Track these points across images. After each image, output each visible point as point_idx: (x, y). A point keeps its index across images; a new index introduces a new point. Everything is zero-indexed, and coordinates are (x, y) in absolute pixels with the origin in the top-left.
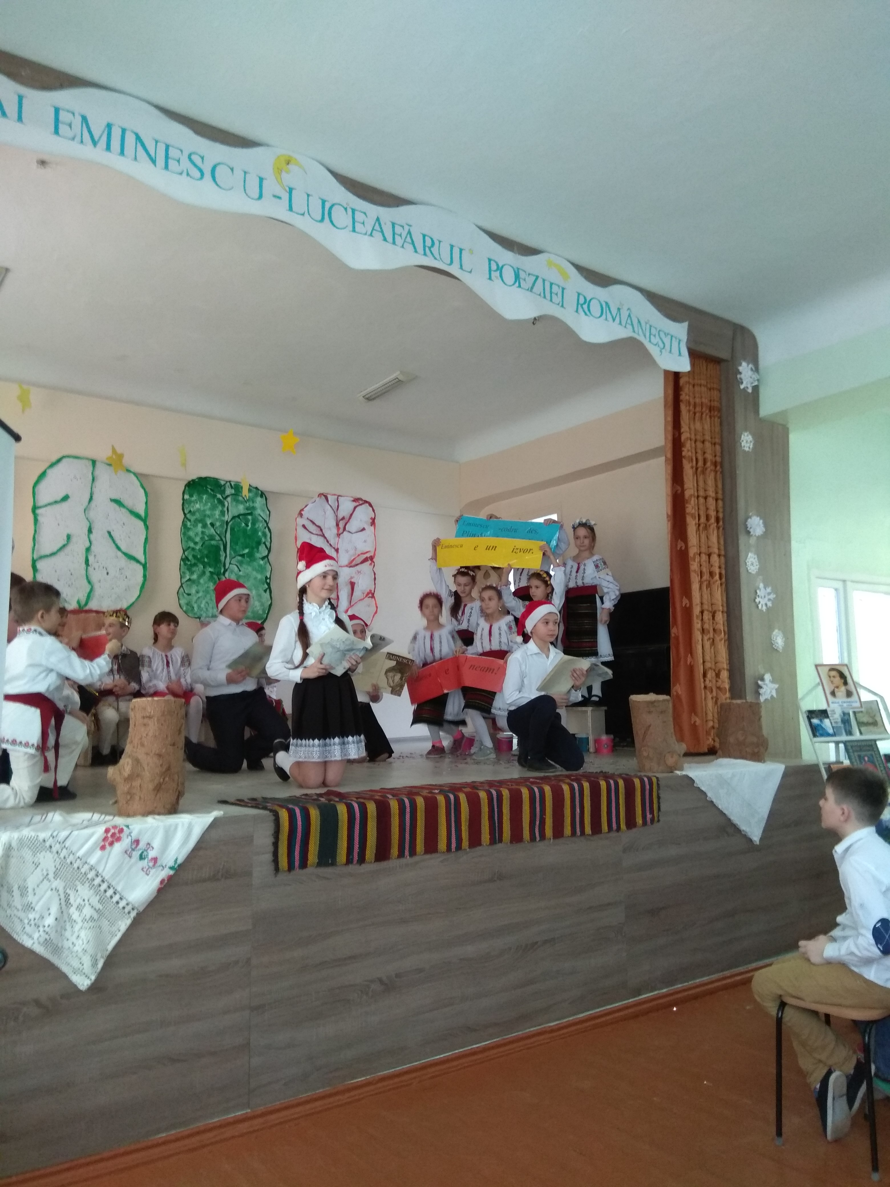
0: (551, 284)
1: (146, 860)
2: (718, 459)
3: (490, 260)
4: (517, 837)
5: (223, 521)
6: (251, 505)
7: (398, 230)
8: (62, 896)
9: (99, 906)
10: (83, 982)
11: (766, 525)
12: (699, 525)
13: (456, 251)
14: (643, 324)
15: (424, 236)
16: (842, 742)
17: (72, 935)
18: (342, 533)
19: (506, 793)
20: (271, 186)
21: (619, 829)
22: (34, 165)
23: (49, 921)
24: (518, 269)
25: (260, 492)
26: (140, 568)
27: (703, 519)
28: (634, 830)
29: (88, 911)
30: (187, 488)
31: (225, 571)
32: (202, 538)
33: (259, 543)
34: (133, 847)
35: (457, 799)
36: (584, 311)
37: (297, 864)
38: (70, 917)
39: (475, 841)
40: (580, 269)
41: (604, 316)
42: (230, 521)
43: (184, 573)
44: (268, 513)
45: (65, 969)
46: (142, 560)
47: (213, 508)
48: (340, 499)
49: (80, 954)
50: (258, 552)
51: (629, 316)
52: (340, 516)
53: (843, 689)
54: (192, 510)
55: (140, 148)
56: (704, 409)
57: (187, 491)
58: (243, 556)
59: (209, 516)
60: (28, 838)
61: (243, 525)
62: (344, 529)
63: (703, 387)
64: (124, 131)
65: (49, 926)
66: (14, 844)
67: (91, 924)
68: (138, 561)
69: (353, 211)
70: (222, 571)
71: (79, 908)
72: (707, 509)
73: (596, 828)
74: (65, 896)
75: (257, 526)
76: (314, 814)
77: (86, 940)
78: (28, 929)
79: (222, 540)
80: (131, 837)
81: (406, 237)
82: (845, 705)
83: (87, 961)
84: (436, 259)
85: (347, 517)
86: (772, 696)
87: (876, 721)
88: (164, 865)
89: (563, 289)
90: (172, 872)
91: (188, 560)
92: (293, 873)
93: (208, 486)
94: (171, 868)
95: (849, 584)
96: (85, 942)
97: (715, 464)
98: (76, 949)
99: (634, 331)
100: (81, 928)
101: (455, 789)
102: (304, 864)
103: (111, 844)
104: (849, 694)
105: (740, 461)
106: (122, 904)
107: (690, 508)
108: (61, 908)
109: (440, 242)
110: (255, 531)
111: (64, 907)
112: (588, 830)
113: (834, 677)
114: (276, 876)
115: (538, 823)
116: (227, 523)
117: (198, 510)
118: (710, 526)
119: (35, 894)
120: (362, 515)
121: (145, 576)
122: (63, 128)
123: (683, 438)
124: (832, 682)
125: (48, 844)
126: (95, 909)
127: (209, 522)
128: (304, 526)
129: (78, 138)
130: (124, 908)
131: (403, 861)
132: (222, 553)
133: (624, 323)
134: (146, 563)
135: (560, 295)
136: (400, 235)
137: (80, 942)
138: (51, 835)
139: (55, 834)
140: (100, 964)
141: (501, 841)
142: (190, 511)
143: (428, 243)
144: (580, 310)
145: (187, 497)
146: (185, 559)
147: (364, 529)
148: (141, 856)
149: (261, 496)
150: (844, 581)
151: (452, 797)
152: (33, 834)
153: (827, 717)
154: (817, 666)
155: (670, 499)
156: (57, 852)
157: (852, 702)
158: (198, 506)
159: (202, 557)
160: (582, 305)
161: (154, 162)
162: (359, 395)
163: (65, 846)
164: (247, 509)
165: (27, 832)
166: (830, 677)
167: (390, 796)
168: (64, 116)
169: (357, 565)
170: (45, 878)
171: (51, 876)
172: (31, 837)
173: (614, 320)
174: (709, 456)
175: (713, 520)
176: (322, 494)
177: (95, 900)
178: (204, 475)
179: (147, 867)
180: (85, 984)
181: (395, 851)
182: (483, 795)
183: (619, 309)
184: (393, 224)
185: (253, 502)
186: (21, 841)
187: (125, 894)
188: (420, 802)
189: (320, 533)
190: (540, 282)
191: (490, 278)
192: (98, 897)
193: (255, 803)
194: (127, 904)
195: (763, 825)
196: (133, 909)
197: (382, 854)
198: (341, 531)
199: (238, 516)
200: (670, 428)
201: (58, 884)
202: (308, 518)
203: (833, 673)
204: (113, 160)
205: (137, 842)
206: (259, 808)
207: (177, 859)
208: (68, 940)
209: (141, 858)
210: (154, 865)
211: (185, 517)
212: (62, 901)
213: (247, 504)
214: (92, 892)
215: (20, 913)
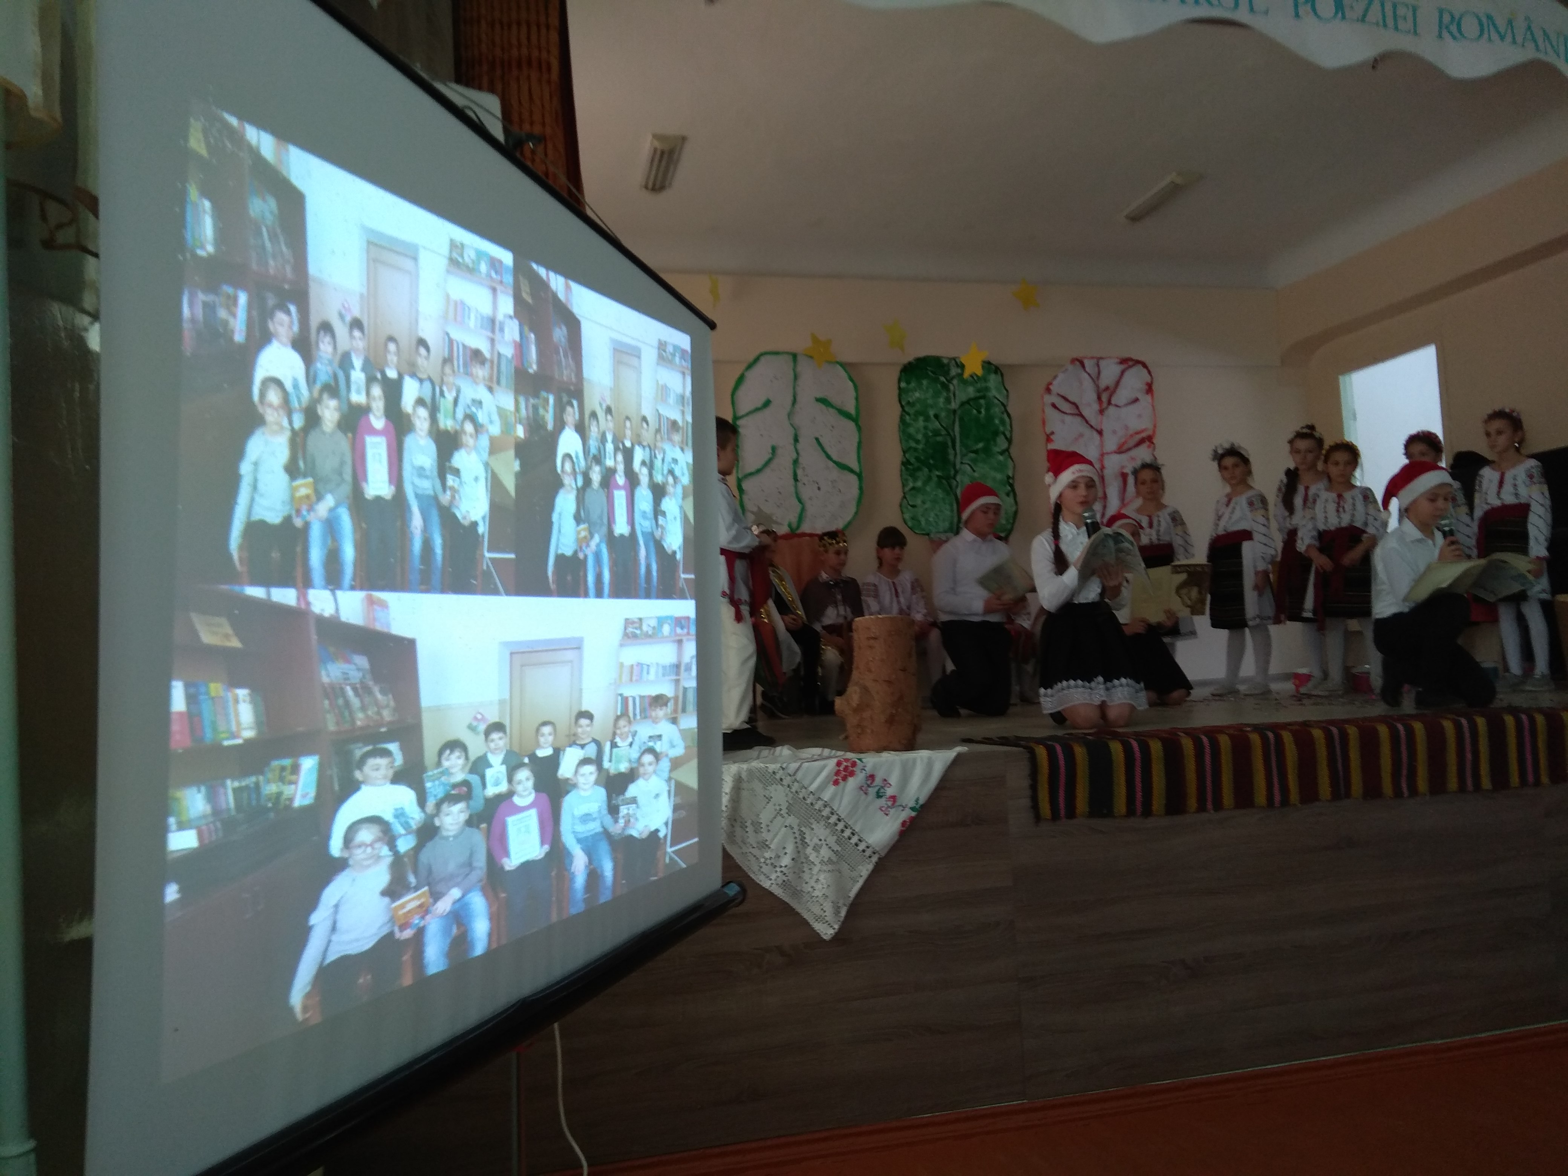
1: (884, 798)
5: (949, 410)
6: (984, 385)
8: (798, 835)
9: (836, 848)
10: (826, 931)
17: (811, 878)
18: (1107, 408)
23: (786, 861)
25: (993, 367)
26: (854, 479)
29: (825, 852)
30: (903, 374)
31: (956, 472)
32: (925, 435)
33: (996, 433)
34: (869, 782)
35: (1279, 738)
37: (1063, 813)
38: (807, 857)
42: (958, 410)
43: (907, 480)
44: (1005, 393)
45: (806, 916)
46: (857, 470)
47: (936, 395)
48: (1102, 363)
49: (821, 899)
50: (996, 445)
52: (1102, 386)
54: (910, 400)
57: (902, 378)
58: (976, 452)
59: (932, 407)
60: (757, 769)
61: (975, 411)
62: (1109, 403)
65: (786, 866)
66: (744, 776)
67: (830, 867)
68: (852, 471)
70: (952, 473)
71: (816, 848)
74: (800, 835)
75: (992, 411)
76: (1081, 753)
77: (826, 884)
78: (765, 869)
79: (949, 434)
80: (865, 771)
83: (829, 908)
85: (1112, 386)
88: (904, 805)
90: (913, 814)
91: (911, 464)
92: (1058, 822)
93: (928, 368)
94: (912, 809)
96: (825, 887)
100: (820, 870)
102: (1071, 814)
103: (845, 778)
106: (862, 846)
108: (797, 847)
110: (990, 418)
111: (800, 846)
114: (1037, 825)
116: (955, 411)
117: (918, 400)
119: (769, 831)
120: (1134, 380)
121: (861, 488)
125: (778, 777)
126: (833, 851)
127: (931, 413)
128: (1054, 406)
130: (864, 849)
132: (951, 451)
134: (861, 472)
137: (820, 886)
138: (781, 767)
139: (784, 766)
141: (1348, 795)
142: (909, 403)
145: (903, 385)
146: (905, 463)
147: (1136, 400)
148: (878, 793)
149: (996, 373)
151: (1271, 735)
152: (762, 765)
156: (789, 786)
158: (917, 395)
159: (927, 458)
163: (796, 779)
164: (979, 391)
170: (778, 813)
171: (784, 812)
172: (760, 769)
176: (1078, 360)
177: (832, 840)
178: (922, 354)
179: (886, 806)
180: (829, 933)
181: (1192, 802)
185: (985, 382)
186: (750, 772)
187: (864, 836)
188: (1224, 741)
189: (1076, 412)
192: (835, 837)
193: (1005, 741)
194: (867, 848)
196: (874, 853)
198: (1105, 405)
199: (968, 402)
201: (792, 820)
202: (1058, 394)
205: (872, 777)
206: (1011, 746)
207: (918, 799)
208: (806, 883)
209: (879, 796)
210: (893, 804)
211: (904, 410)
212: (798, 840)
213: (979, 385)
214: (828, 831)
215: (755, 852)
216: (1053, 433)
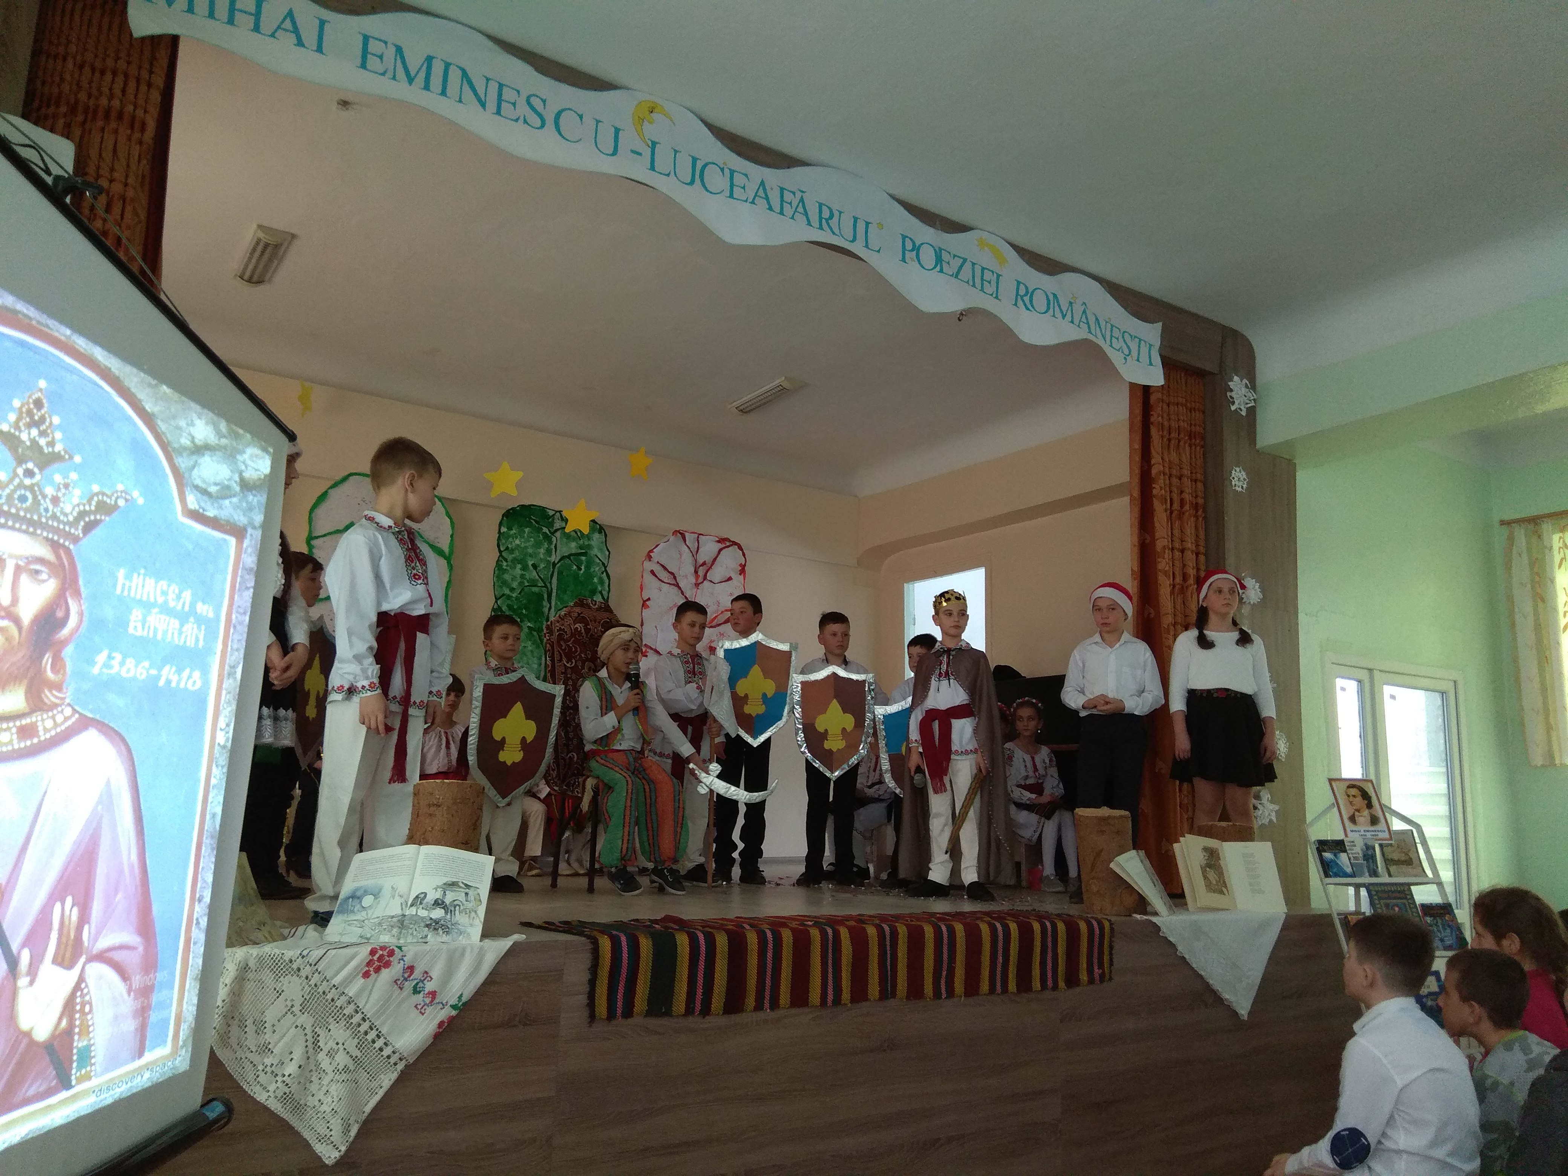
0: (983, 269)
1: (421, 994)
2: (1200, 501)
3: (904, 237)
4: (915, 991)
5: (549, 562)
6: (587, 542)
7: (788, 197)
8: (309, 1037)
9: (356, 1053)
10: (329, 1154)
11: (1263, 589)
12: (1174, 586)
13: (861, 226)
14: (1103, 324)
15: (821, 205)
16: (1363, 885)
17: (319, 1090)
18: (702, 582)
19: (902, 930)
20: (629, 139)
21: (1055, 987)
22: (334, 106)
23: (291, 1068)
24: (940, 249)
25: (598, 527)
27: (1178, 580)
28: (1077, 990)
29: (341, 1059)
30: (505, 518)
32: (521, 583)
33: (594, 592)
34: (406, 975)
35: (837, 934)
36: (1025, 305)
37: (619, 1011)
38: (317, 1065)
39: (859, 994)
40: (1021, 251)
41: (1051, 310)
42: (558, 562)
44: (607, 553)
45: (306, 1134)
47: (538, 545)
48: (702, 540)
49: (328, 1116)
51: (1084, 312)
52: (701, 561)
53: (1366, 813)
54: (509, 546)
55: (466, 87)
56: (1182, 436)
57: (504, 522)
59: (531, 556)
60: (270, 956)
61: (575, 567)
62: (705, 578)
63: (1180, 408)
64: (447, 65)
65: (289, 1075)
66: (252, 963)
67: (344, 1076)
69: (732, 172)
71: (331, 1054)
72: (1184, 565)
73: (1024, 984)
74: (313, 1037)
75: (592, 570)
76: (646, 944)
77: (337, 1097)
78: (262, 1078)
79: (546, 586)
80: (404, 961)
81: (798, 206)
82: (1369, 834)
83: (336, 1124)
84: (834, 233)
85: (709, 562)
86: (1271, 821)
87: (1411, 859)
88: (444, 1002)
89: (999, 276)
90: (454, 1013)
92: (614, 1022)
93: (532, 517)
94: (453, 1007)
95: (1377, 674)
96: (336, 1100)
97: (1196, 507)
98: (324, 1108)
99: (1090, 332)
100: (332, 1080)
101: (834, 922)
102: (628, 1013)
103: (377, 970)
104: (1374, 821)
105: (1230, 505)
106: (387, 1051)
107: (1163, 564)
108: (307, 1052)
109: (840, 213)
110: (589, 576)
111: (311, 1050)
112: (1012, 986)
113: (1354, 796)
114: (590, 1026)
115: (944, 973)
116: (554, 564)
117: (518, 547)
118: (1187, 587)
119: (274, 1032)
120: (729, 560)
122: (372, 62)
123: (1154, 471)
124: (1351, 803)
125: (295, 966)
126: (351, 1056)
127: (530, 563)
128: (652, 572)
129: (390, 74)
130: (389, 1057)
131: (761, 1015)
132: (545, 602)
133: (1076, 321)
135: (994, 284)
136: (790, 203)
137: (330, 1099)
138: (301, 954)
139: (305, 953)
140: (354, 1132)
141: (894, 995)
142: (507, 548)
143: (826, 214)
144: (1020, 303)
145: (504, 529)
147: (730, 579)
148: (415, 987)
149: (600, 532)
150: (1370, 670)
151: (830, 931)
152: (277, 951)
153: (1345, 851)
154: (1330, 781)
155: (1136, 550)
156: (307, 978)
157: (1378, 831)
158: (517, 542)
159: (520, 608)
160: (1022, 297)
161: (483, 105)
162: (731, 406)
163: (317, 970)
164: (581, 547)
165: (270, 949)
166: (1348, 796)
167: (748, 927)
168: (374, 46)
169: (720, 625)
170: (289, 1010)
171: (296, 1009)
172: (274, 955)
173: (1064, 316)
174: (1187, 497)
175: (1191, 581)
176: (679, 531)
177: (352, 1044)
178: (527, 502)
179: (423, 1004)
180: (333, 1157)
181: (751, 1001)
182: (871, 931)
183: (1071, 303)
184: (782, 190)
185: (589, 539)
186: (260, 959)
187: (391, 1039)
188: (787, 936)
189: (674, 582)
190: (968, 266)
191: (904, 260)
192: (356, 1041)
193: (568, 927)
194: (394, 1052)
195: (1253, 993)
196: (401, 1059)
197: (734, 1005)
198: (700, 580)
199: (569, 557)
200: (1137, 458)
201: (305, 1020)
202: (658, 562)
203: (1353, 791)
204: (432, 101)
205: (411, 969)
206: (574, 934)
207: (461, 995)
208: (313, 1095)
209: (416, 991)
210: (432, 1002)
211: (501, 555)
212: (309, 1044)
213: (581, 542)
214: (349, 1032)
215: (251, 1056)
216: (649, 599)
